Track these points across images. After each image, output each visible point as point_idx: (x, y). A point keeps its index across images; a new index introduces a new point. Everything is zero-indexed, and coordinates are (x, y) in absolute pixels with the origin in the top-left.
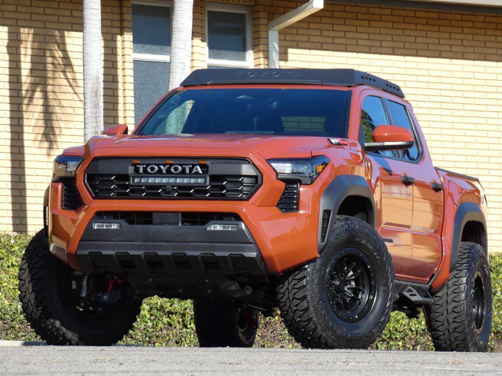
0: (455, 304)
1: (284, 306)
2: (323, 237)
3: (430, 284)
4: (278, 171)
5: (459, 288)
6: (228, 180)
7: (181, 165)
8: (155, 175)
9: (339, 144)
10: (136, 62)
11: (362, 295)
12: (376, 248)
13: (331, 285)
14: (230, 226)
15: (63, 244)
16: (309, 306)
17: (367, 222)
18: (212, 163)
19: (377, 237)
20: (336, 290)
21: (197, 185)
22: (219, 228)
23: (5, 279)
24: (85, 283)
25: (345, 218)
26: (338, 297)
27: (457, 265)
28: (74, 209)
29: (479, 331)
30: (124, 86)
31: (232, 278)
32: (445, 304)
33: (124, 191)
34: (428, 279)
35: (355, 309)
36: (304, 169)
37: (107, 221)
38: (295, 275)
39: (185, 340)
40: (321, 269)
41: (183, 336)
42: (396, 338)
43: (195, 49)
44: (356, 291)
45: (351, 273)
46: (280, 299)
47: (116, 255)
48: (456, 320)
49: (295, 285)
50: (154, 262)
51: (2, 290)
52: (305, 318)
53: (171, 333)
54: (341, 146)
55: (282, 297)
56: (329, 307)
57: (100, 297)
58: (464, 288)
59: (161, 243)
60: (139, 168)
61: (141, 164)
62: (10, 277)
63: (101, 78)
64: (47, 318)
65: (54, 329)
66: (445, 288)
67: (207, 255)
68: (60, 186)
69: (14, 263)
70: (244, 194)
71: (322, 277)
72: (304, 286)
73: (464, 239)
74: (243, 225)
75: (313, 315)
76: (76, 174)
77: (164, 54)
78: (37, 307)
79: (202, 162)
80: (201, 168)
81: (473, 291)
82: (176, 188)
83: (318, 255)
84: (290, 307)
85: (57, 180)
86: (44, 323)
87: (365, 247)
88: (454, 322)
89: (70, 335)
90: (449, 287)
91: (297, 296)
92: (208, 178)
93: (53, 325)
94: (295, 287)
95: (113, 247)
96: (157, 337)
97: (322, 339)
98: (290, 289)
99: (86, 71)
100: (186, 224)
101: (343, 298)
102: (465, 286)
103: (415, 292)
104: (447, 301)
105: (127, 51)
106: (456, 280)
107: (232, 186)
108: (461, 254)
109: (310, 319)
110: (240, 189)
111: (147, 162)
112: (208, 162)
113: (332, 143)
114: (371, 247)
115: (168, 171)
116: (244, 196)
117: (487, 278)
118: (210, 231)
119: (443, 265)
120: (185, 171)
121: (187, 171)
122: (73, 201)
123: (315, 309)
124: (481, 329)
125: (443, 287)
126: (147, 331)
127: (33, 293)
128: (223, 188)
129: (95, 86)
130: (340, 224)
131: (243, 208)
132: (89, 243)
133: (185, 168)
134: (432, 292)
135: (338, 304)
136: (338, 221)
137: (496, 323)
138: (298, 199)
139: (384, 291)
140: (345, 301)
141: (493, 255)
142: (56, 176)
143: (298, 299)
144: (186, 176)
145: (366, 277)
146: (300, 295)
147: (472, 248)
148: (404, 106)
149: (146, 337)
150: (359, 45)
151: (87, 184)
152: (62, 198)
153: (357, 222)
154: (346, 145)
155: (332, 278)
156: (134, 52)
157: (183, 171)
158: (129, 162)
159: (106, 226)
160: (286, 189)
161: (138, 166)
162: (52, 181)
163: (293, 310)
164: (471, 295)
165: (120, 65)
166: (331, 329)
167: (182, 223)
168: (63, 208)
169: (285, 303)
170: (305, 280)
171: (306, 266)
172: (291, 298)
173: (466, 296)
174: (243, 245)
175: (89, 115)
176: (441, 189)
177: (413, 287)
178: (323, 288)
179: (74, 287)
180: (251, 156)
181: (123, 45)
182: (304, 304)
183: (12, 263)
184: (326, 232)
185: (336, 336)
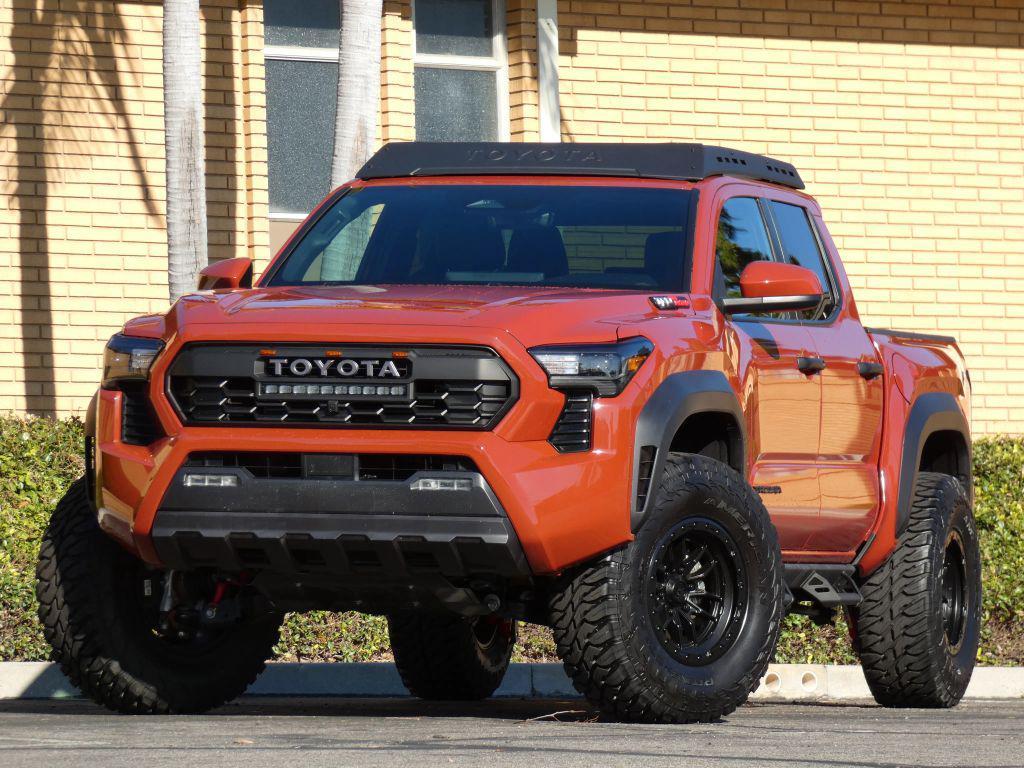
0: (907, 600)
1: (565, 635)
2: (641, 501)
3: (856, 562)
4: (551, 371)
5: (914, 567)
6: (451, 389)
7: (358, 360)
8: (307, 380)
9: (672, 307)
10: (270, 62)
11: (719, 609)
12: (745, 516)
13: (657, 593)
14: (456, 482)
15: (124, 512)
16: (614, 637)
17: (729, 464)
18: (419, 356)
19: (749, 495)
20: (667, 602)
21: (389, 399)
22: (434, 485)
23: (11, 519)
24: (169, 584)
25: (685, 458)
26: (671, 615)
27: (911, 521)
28: (146, 445)
29: (953, 650)
30: (246, 114)
31: (459, 583)
32: (887, 599)
33: (245, 411)
34: (853, 552)
35: (706, 639)
36: (602, 364)
37: (212, 470)
38: (587, 576)
39: (372, 637)
40: (636, 563)
41: (367, 630)
42: (795, 625)
43: (390, 36)
44: (707, 602)
45: (698, 566)
46: (558, 621)
47: (230, 539)
48: (908, 632)
49: (585, 594)
50: (304, 552)
51: (5, 542)
52: (607, 659)
53: (345, 625)
54: (676, 312)
55: (561, 618)
56: (654, 636)
57: (197, 612)
58: (925, 567)
59: (319, 516)
60: (273, 365)
61: (278, 358)
62: (21, 515)
63: (201, 112)
64: (94, 656)
65: (107, 678)
66: (887, 568)
67: (412, 540)
68: (118, 398)
69: (29, 483)
70: (483, 402)
71: (639, 578)
72: (604, 598)
73: (925, 466)
74: (481, 479)
75: (621, 654)
76: (149, 374)
77: (326, 47)
78: (74, 634)
79: (400, 354)
80: (397, 367)
81: (941, 573)
82: (347, 405)
83: (631, 536)
84: (576, 638)
85: (112, 384)
86: (89, 666)
87: (724, 516)
88: (904, 634)
89: (140, 688)
90: (895, 564)
91: (590, 617)
92: (412, 386)
93: (107, 669)
94: (587, 598)
95: (224, 523)
96: (316, 633)
97: (640, 700)
98: (576, 603)
99: (169, 96)
100: (369, 476)
101: (681, 617)
102: (926, 564)
103: (826, 584)
104: (891, 594)
105: (252, 43)
106: (908, 551)
107: (459, 402)
108: (919, 499)
109: (616, 663)
110: (475, 407)
111: (291, 353)
112: (412, 355)
113: (658, 307)
114: (737, 516)
115: (332, 372)
116: (484, 422)
117: (972, 544)
118: (417, 492)
119: (882, 523)
120: (365, 371)
121: (370, 372)
122: (144, 429)
123: (627, 642)
124: (959, 645)
125: (883, 566)
126: (297, 622)
127: (66, 606)
128: (442, 405)
129: (188, 127)
130: (674, 472)
131: (479, 446)
132: (176, 514)
133: (365, 366)
134: (860, 577)
135: (671, 628)
136: (671, 464)
137: (994, 591)
138: (590, 426)
139: (763, 602)
140: (684, 622)
141: (991, 441)
142: (110, 375)
143: (593, 623)
144: (368, 380)
145: (726, 574)
146: (596, 614)
147: (940, 484)
148: (804, 209)
149: (294, 634)
150: (720, 21)
151: (171, 395)
152: (122, 421)
153: (708, 465)
154: (687, 307)
155: (660, 577)
156: (267, 42)
157: (362, 371)
158: (254, 353)
159: (211, 481)
160: (567, 405)
161: (271, 361)
162: (103, 388)
163: (583, 644)
164: (939, 580)
165: (238, 71)
166: (658, 680)
167: (361, 475)
168: (124, 443)
169: (567, 629)
170: (606, 585)
171: (608, 558)
172: (578, 622)
173: (929, 582)
174: (481, 520)
175: (176, 186)
176: (878, 374)
177: (822, 573)
178: (641, 601)
179: (148, 591)
180: (497, 343)
181: (244, 29)
182: (604, 633)
183: (24, 483)
184: (647, 489)
185: (668, 693)
